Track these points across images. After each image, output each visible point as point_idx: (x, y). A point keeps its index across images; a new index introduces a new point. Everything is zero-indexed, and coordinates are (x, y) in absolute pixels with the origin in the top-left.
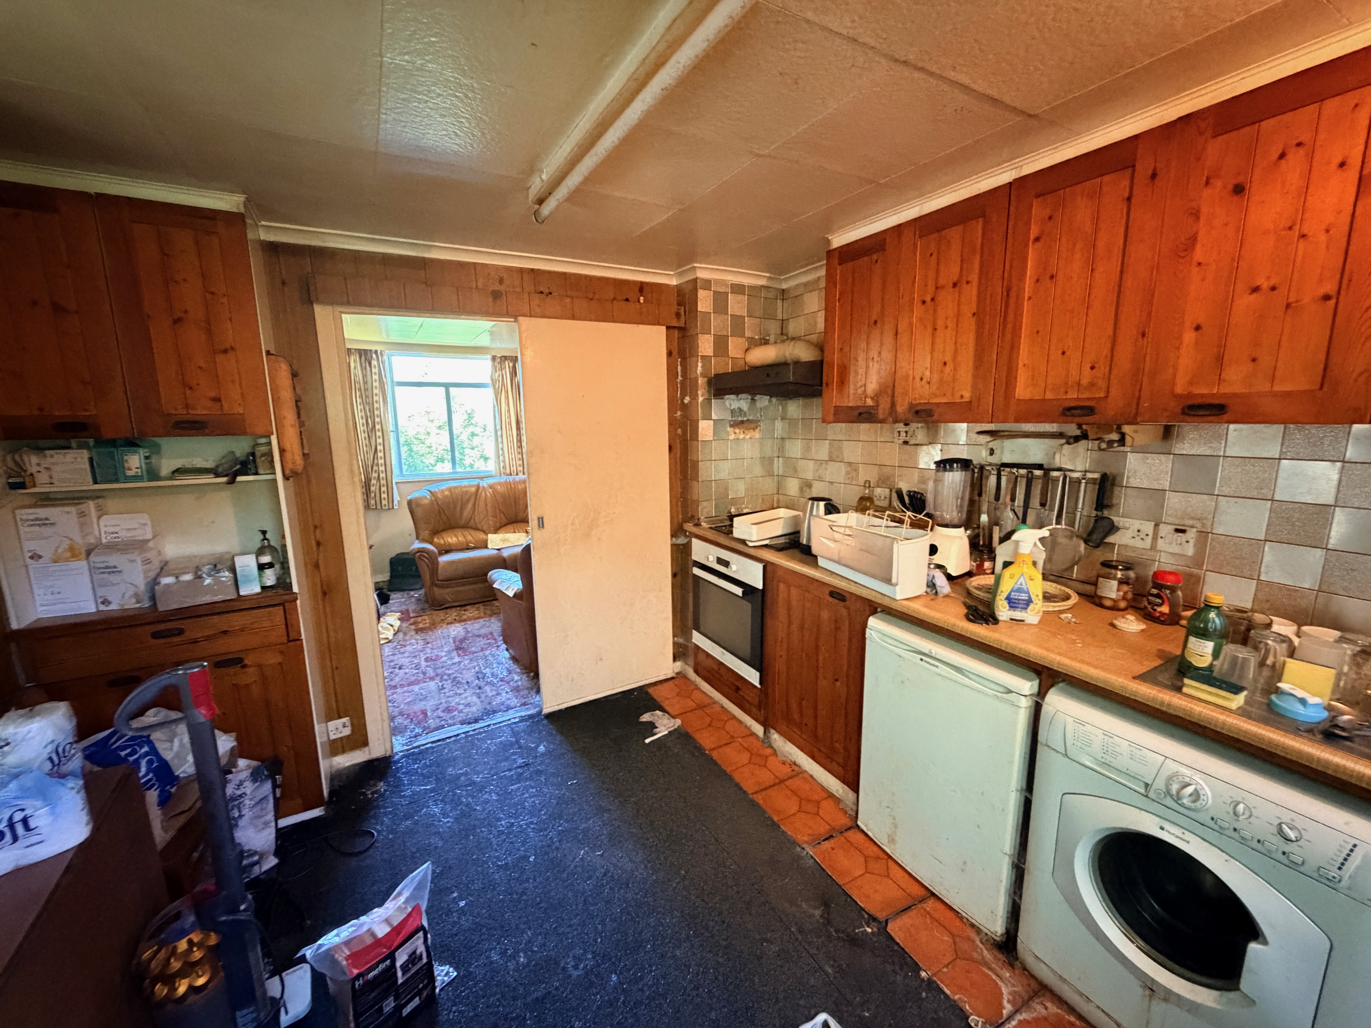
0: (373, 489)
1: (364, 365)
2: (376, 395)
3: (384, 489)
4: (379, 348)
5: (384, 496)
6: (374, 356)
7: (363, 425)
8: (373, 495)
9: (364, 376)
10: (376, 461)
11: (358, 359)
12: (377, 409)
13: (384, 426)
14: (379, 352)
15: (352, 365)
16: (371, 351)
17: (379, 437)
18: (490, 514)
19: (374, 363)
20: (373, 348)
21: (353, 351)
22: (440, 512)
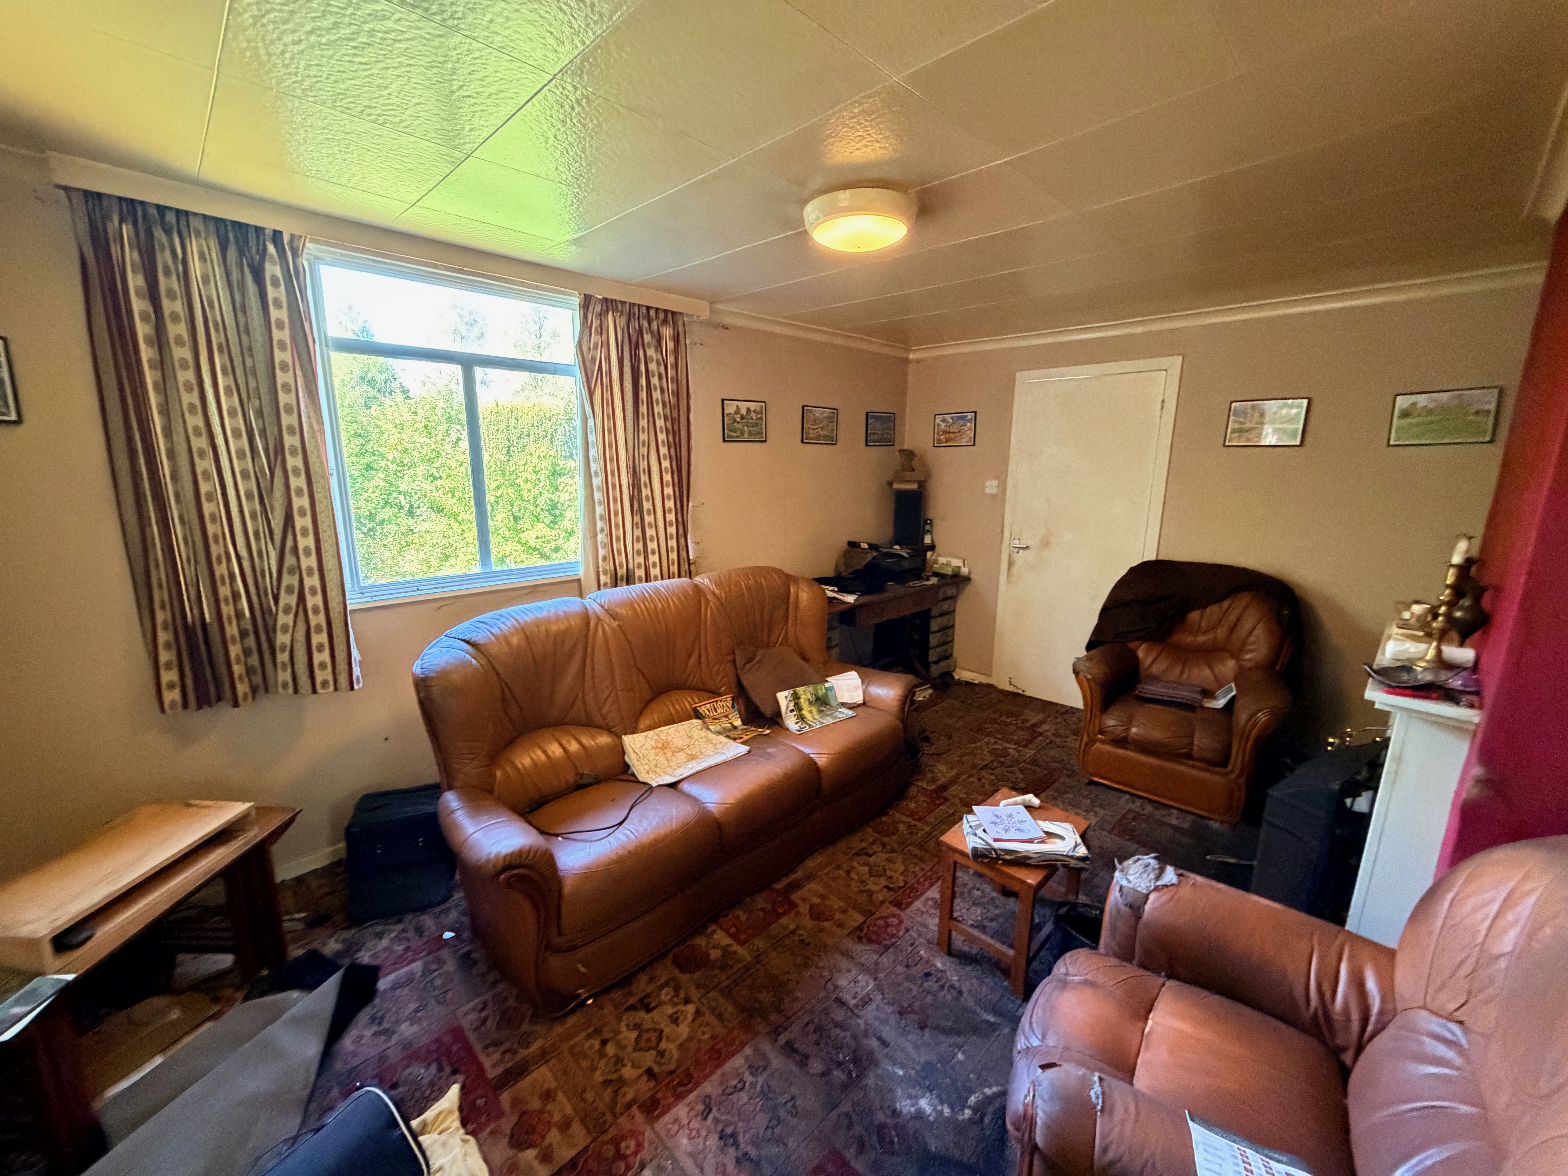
0: (282, 639)
1: (235, 276)
2: (284, 367)
3: (320, 638)
4: (288, 227)
5: (322, 657)
6: (271, 249)
7: (241, 455)
8: (283, 657)
9: (240, 309)
10: (290, 560)
11: (215, 255)
12: (289, 410)
13: (312, 459)
14: (286, 239)
15: (196, 268)
16: (259, 230)
17: (299, 492)
18: (619, 687)
19: (272, 269)
20: (269, 222)
21: (195, 223)
22: (504, 699)
